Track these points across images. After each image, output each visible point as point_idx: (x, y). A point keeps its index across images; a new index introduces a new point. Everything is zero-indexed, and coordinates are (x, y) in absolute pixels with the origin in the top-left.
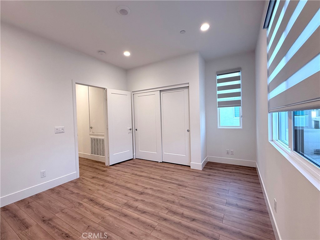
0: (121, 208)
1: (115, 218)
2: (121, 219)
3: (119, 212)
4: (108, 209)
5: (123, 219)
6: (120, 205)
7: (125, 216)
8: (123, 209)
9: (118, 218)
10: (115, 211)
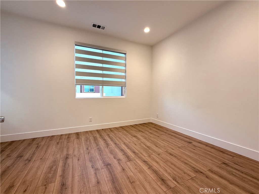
0: (135, 158)
1: (141, 154)
2: (138, 152)
3: (137, 156)
4: (145, 162)
5: (136, 151)
6: (134, 161)
7: (134, 152)
8: (134, 157)
9: (139, 153)
10: (140, 158)
